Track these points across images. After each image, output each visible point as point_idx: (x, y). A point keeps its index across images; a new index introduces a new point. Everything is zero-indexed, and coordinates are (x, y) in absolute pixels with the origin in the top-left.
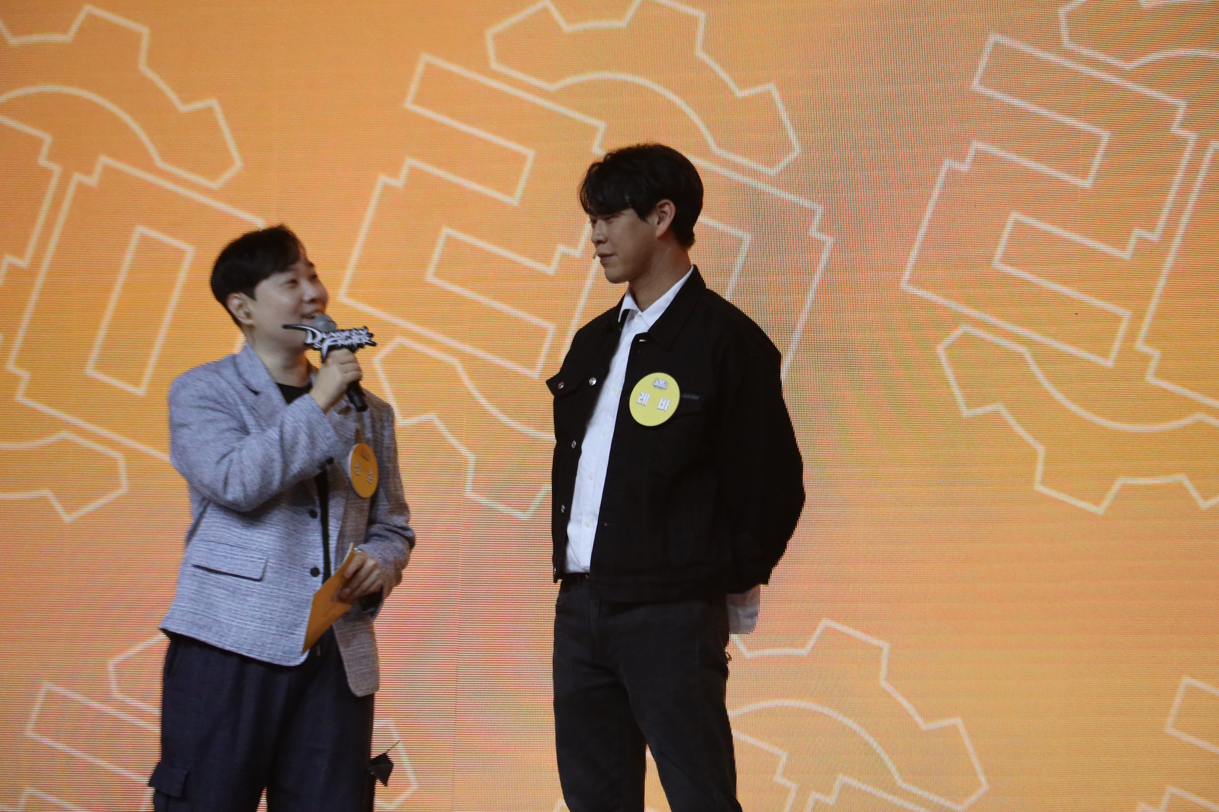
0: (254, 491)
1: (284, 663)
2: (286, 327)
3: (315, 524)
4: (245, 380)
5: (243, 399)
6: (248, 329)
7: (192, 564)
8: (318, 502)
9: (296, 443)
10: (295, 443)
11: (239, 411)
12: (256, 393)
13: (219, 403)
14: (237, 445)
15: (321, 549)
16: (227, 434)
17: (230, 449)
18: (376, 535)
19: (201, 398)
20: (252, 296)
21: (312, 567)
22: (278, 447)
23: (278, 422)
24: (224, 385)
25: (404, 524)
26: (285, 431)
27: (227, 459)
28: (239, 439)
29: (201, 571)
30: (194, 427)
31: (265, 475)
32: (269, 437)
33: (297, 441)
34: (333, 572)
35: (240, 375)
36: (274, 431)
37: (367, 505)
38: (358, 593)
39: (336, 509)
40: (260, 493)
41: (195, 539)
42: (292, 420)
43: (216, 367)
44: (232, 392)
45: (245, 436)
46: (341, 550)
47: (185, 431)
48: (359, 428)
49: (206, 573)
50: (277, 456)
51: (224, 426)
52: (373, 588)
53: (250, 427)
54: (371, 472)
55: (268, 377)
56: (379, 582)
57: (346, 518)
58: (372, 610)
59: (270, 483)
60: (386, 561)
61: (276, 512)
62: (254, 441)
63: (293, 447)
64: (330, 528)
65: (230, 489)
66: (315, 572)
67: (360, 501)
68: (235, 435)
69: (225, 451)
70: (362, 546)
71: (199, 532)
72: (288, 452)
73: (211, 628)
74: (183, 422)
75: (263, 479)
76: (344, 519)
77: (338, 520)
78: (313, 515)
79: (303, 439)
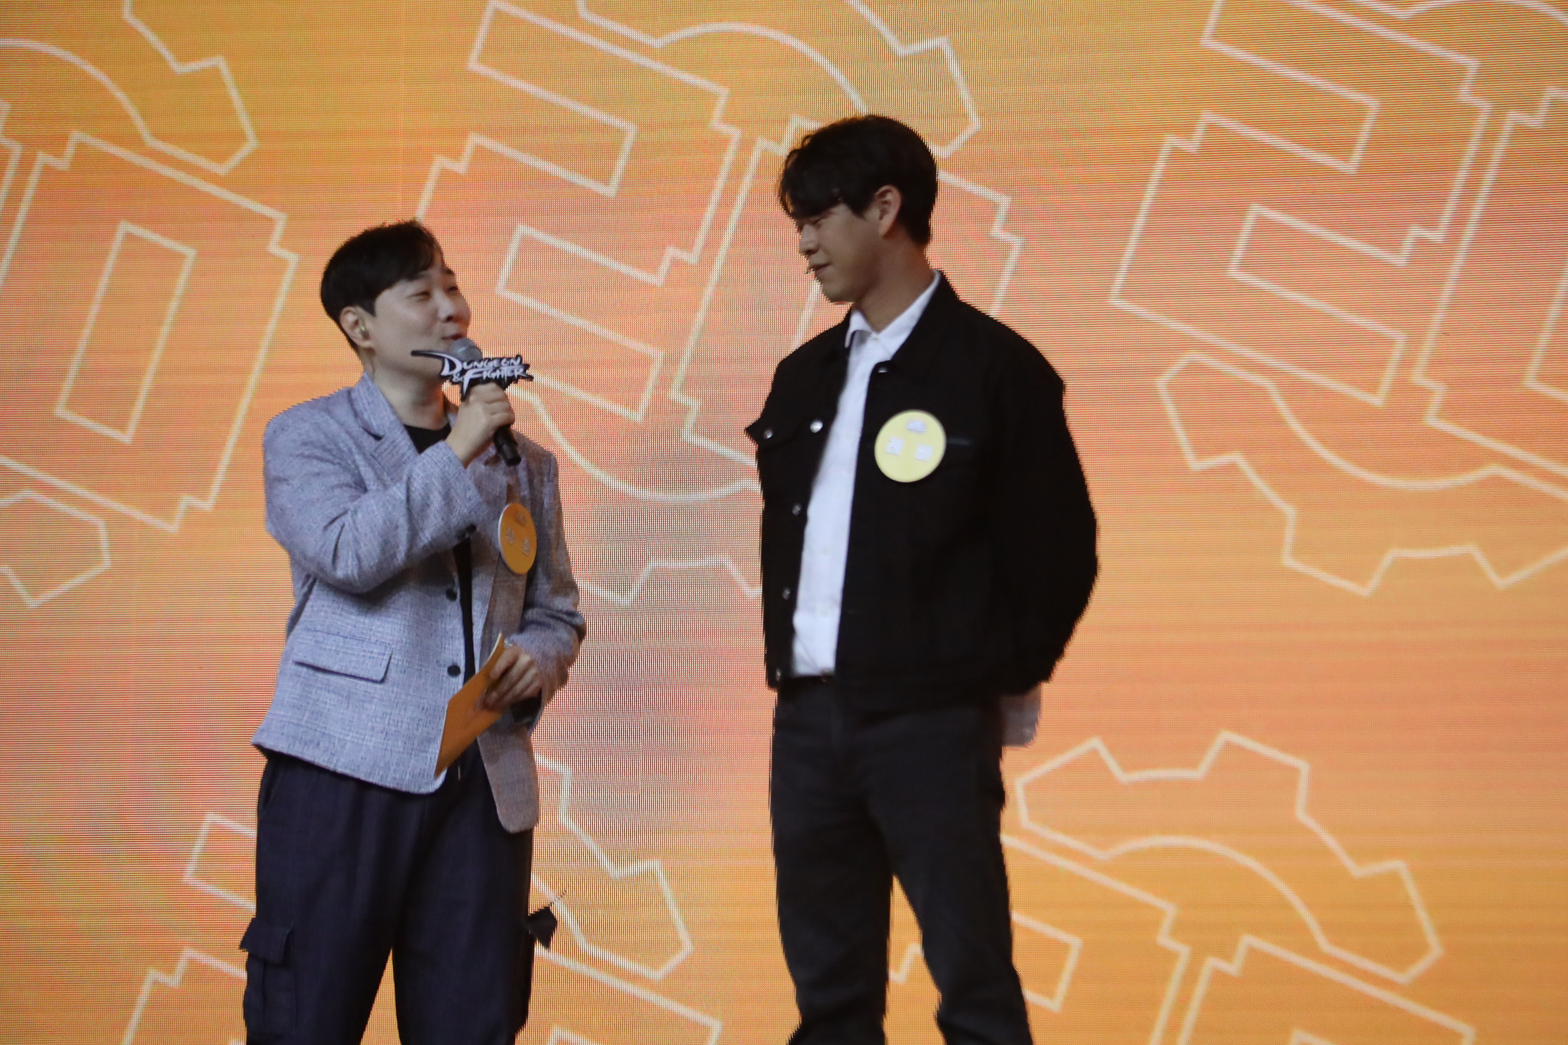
0: (371, 567)
1: (414, 789)
2: (415, 353)
3: (454, 609)
4: (362, 419)
5: (359, 447)
6: (366, 354)
7: (294, 662)
8: (456, 580)
9: (428, 505)
10: (426, 505)
11: (354, 461)
12: (377, 438)
13: (329, 451)
14: (351, 506)
15: (462, 641)
16: (337, 492)
17: (340, 511)
18: (533, 622)
19: (305, 444)
20: (371, 310)
21: (450, 664)
22: (403, 510)
23: (405, 478)
24: (334, 427)
25: (571, 608)
26: (413, 489)
27: (337, 525)
28: (354, 498)
29: (305, 669)
30: (296, 483)
31: (387, 546)
32: (390, 496)
33: (429, 503)
34: (477, 670)
35: (356, 414)
36: (398, 488)
37: (521, 584)
38: (509, 697)
39: (481, 589)
40: (380, 569)
41: (298, 628)
42: (422, 475)
43: (325, 404)
44: (344, 436)
45: (361, 494)
46: (487, 643)
47: (284, 487)
48: (512, 483)
49: (311, 672)
50: (403, 521)
51: (334, 480)
52: (529, 692)
53: (367, 482)
54: (526, 541)
55: (393, 418)
56: (536, 684)
57: (495, 601)
58: (526, 720)
59: (394, 556)
60: (545, 656)
61: (402, 593)
62: (373, 502)
63: (422, 510)
64: (474, 613)
65: (341, 564)
66: (453, 671)
67: (514, 578)
68: (348, 493)
69: (335, 515)
70: (515, 637)
71: (302, 618)
72: (416, 516)
73: (318, 744)
74: (281, 475)
75: (383, 551)
76: (492, 602)
77: (484, 603)
78: (451, 596)
79: (436, 500)
